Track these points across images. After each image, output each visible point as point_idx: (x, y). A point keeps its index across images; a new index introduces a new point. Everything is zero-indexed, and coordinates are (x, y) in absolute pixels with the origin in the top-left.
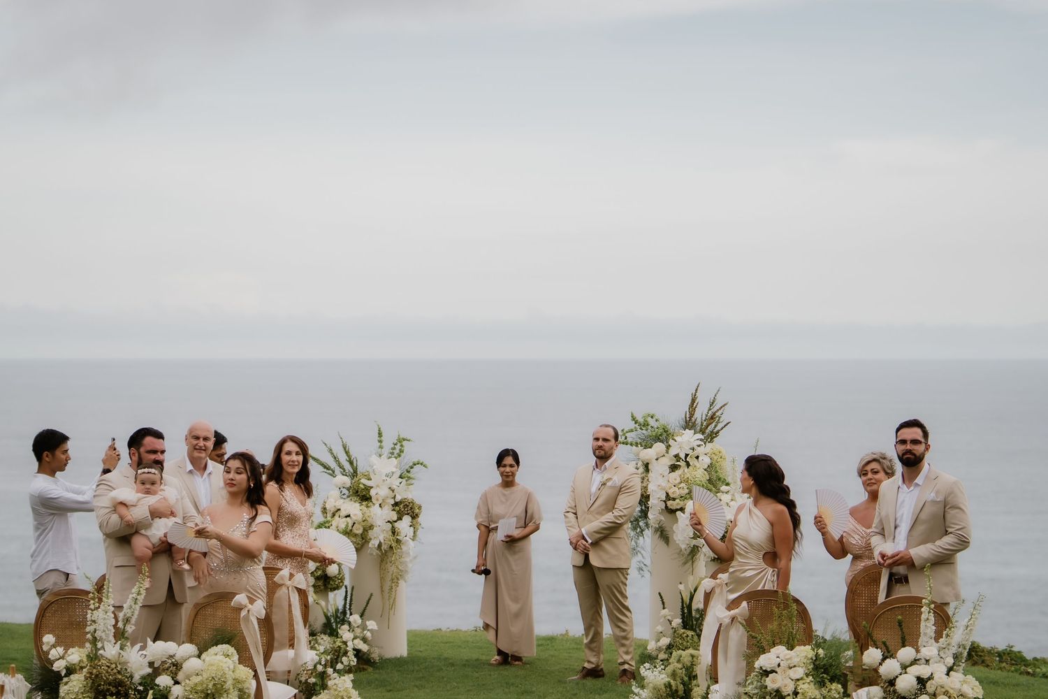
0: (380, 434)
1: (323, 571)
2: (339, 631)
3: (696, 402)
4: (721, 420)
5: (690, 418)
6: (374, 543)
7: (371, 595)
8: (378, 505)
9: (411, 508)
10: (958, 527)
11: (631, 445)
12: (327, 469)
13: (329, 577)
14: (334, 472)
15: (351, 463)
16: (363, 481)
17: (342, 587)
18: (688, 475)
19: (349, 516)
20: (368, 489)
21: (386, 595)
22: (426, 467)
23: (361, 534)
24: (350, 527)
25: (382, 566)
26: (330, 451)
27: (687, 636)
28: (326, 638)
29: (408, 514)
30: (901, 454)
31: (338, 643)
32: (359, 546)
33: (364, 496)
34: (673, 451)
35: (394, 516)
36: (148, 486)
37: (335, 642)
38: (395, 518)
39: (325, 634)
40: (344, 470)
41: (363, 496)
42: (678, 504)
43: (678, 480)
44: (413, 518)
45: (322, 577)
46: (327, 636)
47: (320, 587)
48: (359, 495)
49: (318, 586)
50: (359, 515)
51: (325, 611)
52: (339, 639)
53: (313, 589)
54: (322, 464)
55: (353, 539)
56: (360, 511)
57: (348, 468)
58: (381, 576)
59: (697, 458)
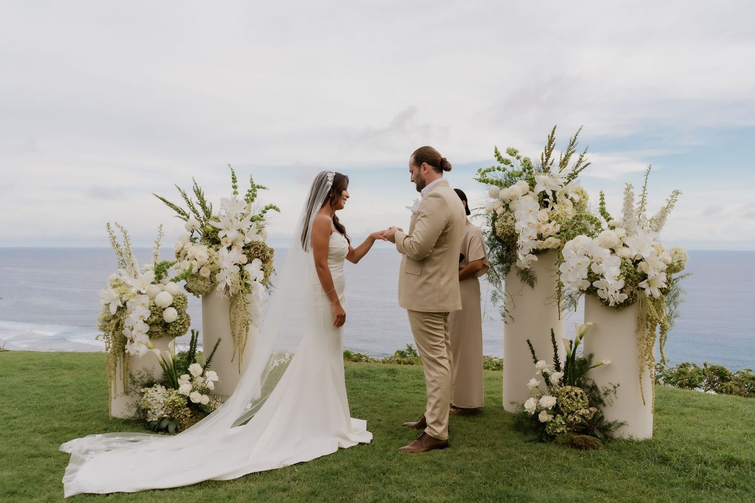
0: (234, 180)
1: (160, 317)
2: (179, 381)
3: (553, 144)
4: (583, 159)
5: (547, 159)
6: (221, 286)
7: (220, 340)
8: (225, 247)
9: (262, 251)
11: (492, 183)
12: (182, 214)
13: (168, 323)
14: (188, 217)
15: (204, 207)
16: (214, 223)
17: (185, 332)
18: (558, 212)
19: (195, 258)
20: (216, 231)
21: (237, 340)
22: (279, 211)
23: (210, 277)
24: (194, 270)
25: (232, 310)
26: (185, 196)
27: (576, 395)
28: (161, 389)
29: (258, 257)
31: (173, 397)
32: (208, 289)
33: (214, 239)
34: (539, 188)
35: (244, 259)
37: (170, 395)
38: (245, 261)
39: (162, 384)
40: (198, 214)
41: (212, 239)
42: (550, 243)
43: (547, 219)
44: (264, 261)
45: (161, 322)
46: (164, 387)
47: (158, 334)
48: (209, 238)
49: (157, 332)
50: (206, 256)
51: (161, 360)
52: (175, 392)
53: (147, 337)
54: (177, 209)
55: (201, 283)
56: (208, 253)
57: (202, 213)
58: (232, 320)
59: (566, 196)
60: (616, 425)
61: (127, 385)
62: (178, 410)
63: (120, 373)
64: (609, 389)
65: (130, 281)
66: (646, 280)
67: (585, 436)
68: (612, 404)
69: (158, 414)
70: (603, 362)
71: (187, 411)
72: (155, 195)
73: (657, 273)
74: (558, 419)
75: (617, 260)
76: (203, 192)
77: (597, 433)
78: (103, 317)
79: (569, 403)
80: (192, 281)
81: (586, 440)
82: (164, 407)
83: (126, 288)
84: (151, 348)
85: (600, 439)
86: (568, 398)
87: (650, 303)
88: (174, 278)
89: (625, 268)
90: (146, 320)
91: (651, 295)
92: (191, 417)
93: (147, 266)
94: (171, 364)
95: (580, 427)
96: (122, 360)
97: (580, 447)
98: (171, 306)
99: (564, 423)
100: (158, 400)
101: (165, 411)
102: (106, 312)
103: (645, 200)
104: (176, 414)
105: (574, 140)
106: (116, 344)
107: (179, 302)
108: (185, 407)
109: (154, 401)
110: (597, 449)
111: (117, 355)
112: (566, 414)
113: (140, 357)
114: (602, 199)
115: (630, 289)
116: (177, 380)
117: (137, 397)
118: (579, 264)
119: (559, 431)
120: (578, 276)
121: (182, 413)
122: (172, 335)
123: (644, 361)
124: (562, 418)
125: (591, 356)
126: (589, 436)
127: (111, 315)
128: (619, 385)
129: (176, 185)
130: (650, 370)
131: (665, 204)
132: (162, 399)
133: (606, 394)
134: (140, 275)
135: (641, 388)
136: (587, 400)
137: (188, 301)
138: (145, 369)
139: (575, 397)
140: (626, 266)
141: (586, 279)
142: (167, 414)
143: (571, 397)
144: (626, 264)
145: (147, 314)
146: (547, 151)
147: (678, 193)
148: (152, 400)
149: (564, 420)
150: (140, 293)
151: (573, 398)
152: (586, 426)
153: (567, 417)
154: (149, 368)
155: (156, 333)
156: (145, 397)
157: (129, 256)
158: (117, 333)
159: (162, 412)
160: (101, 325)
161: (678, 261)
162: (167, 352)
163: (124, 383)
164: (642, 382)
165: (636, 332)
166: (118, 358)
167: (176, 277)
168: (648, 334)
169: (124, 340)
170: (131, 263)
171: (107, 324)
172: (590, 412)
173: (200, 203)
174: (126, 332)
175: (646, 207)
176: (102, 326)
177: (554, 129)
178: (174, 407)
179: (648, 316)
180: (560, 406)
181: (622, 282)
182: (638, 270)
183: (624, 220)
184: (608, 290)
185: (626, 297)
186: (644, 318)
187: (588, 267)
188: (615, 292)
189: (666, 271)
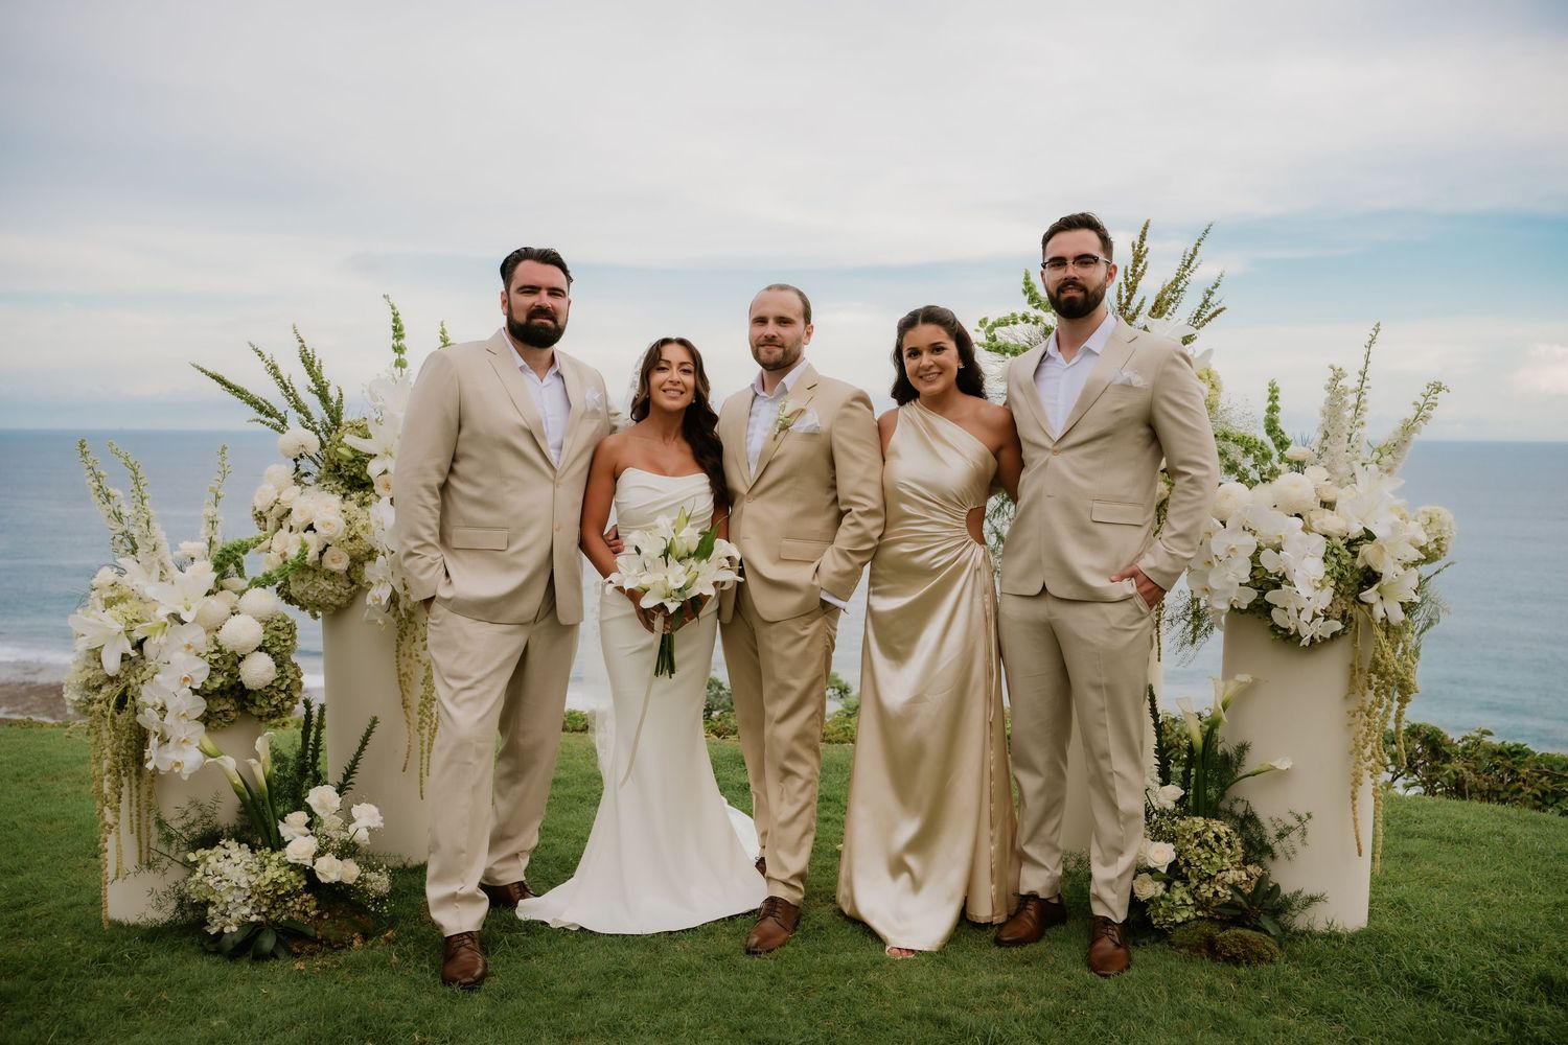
0: (398, 332)
1: (231, 676)
2: (282, 827)
3: (1144, 260)
6: (379, 594)
7: (375, 721)
8: (386, 499)
12: (268, 414)
13: (249, 691)
14: (283, 422)
15: (324, 397)
16: (351, 440)
17: (290, 708)
19: (311, 527)
20: (361, 459)
21: (416, 717)
23: (348, 572)
24: (312, 555)
25: (402, 650)
26: (274, 370)
27: (1218, 838)
28: (239, 853)
31: (272, 872)
32: (343, 600)
33: (355, 477)
37: (263, 867)
39: (240, 841)
40: (308, 416)
41: (352, 478)
45: (233, 688)
46: (245, 846)
47: (226, 716)
48: (341, 476)
49: (223, 711)
50: (339, 523)
51: (238, 781)
52: (275, 857)
53: (202, 727)
54: (253, 402)
55: (325, 585)
56: (343, 515)
57: (318, 412)
58: (402, 672)
60: (1300, 902)
61: (148, 844)
62: (286, 901)
63: (131, 816)
64: (1289, 824)
65: (151, 589)
66: (1376, 586)
67: (1239, 931)
68: (1291, 855)
69: (234, 915)
70: (1273, 764)
71: (308, 901)
72: (198, 367)
73: (1401, 571)
74: (1177, 892)
75: (1318, 545)
76: (320, 362)
77: (1266, 923)
78: (82, 679)
79: (1203, 856)
80: (302, 580)
81: (1245, 941)
82: (249, 897)
83: (141, 607)
84: (211, 752)
85: (1274, 936)
86: (1199, 845)
87: (1381, 634)
88: (259, 575)
89: (1335, 560)
90: (197, 687)
91: (1386, 622)
92: (319, 916)
93: (188, 547)
94: (261, 791)
95: (1227, 912)
96: (134, 782)
97: (1235, 960)
98: (260, 649)
99: (1190, 901)
100: (235, 880)
101: (253, 908)
102: (89, 668)
103: (1365, 401)
104: (279, 911)
105: (1192, 257)
106: (119, 747)
107: (278, 638)
108: (301, 894)
109: (224, 883)
110: (1271, 961)
111: (123, 772)
112: (1195, 882)
113: (185, 778)
114: (1273, 398)
115: (1341, 605)
116: (277, 825)
117: (176, 873)
118: (1233, 550)
119: (1179, 920)
120: (1231, 578)
121: (298, 907)
122: (260, 717)
123: (1363, 761)
124: (1185, 889)
125: (1243, 749)
126: (1250, 931)
127: (101, 672)
128: (1309, 816)
129: (251, 344)
130: (1373, 781)
131: (1411, 413)
132: (244, 879)
133: (1281, 836)
134: (174, 572)
135: (1355, 820)
136: (1239, 849)
137: (297, 632)
138: (195, 803)
139: (1215, 845)
140: (1335, 555)
141: (1247, 585)
142: (258, 914)
143: (1206, 842)
144: (1336, 551)
145: (200, 672)
146: (1131, 279)
147: (1439, 389)
148: (220, 881)
149: (1190, 893)
150: (176, 618)
151: (1210, 847)
152: (1244, 910)
153: (1197, 887)
154: (206, 800)
155: (221, 715)
156: (199, 875)
157: (144, 525)
158: (121, 719)
159: (246, 911)
160: (76, 698)
161: (1436, 540)
162: (253, 761)
163: (139, 839)
164: (1357, 808)
165: (1346, 697)
166: (125, 780)
167: (265, 575)
168: (1373, 702)
169: (141, 737)
170: (152, 543)
171: (92, 695)
172: (1248, 876)
173: (315, 388)
174: (149, 719)
175: (1366, 417)
176: (80, 700)
177: (1145, 228)
178: (276, 897)
179: (1376, 663)
180: (1181, 863)
181: (1329, 592)
182: (1359, 563)
183: (1321, 448)
184: (1299, 612)
185: (1338, 626)
186: (1366, 667)
187: (1255, 558)
188: (1315, 616)
189: (1415, 564)
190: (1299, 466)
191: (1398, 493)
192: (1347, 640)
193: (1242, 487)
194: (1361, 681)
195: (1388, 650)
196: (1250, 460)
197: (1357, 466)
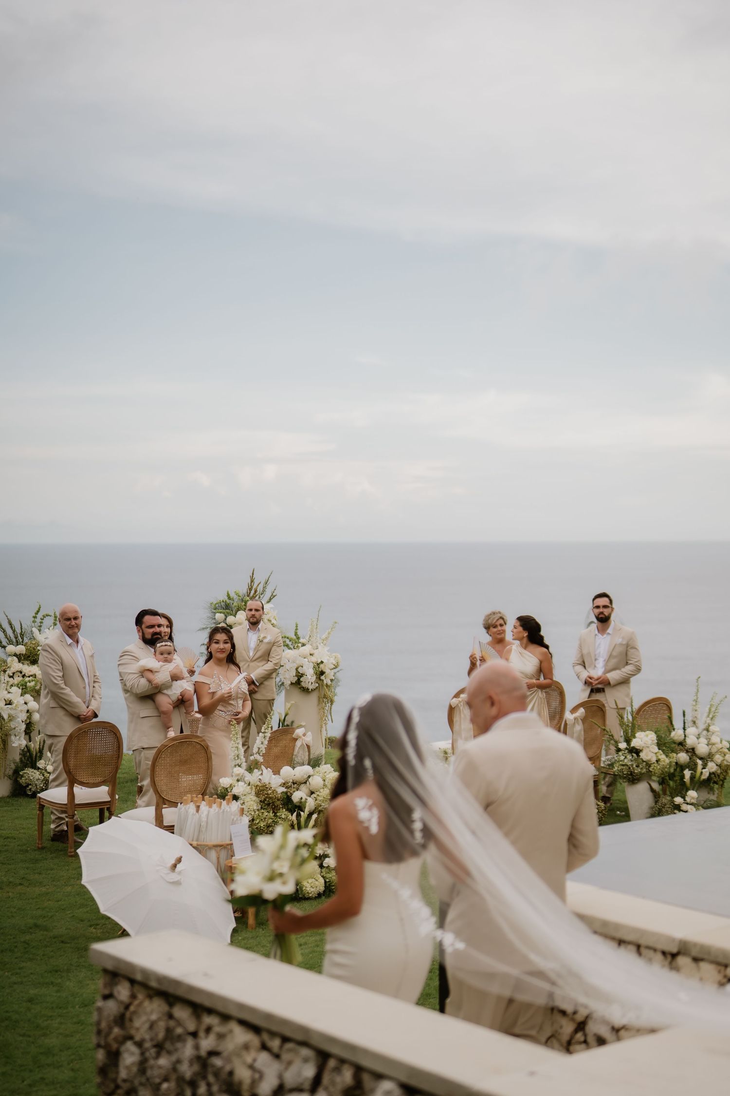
3: (254, 582)
10: (636, 660)
30: (597, 615)
36: (166, 656)
59: (269, 621)
66: (324, 675)
73: (330, 671)
75: (312, 665)
87: (326, 688)
91: (327, 684)
105: (268, 581)
114: (297, 627)
115: (317, 680)
118: (292, 668)
120: (291, 675)
125: (292, 722)
131: (330, 630)
140: (315, 668)
141: (295, 676)
146: (251, 586)
156: (25, 777)
161: (338, 662)
177: (253, 571)
179: (325, 695)
181: (315, 677)
182: (320, 670)
183: (309, 639)
184: (309, 682)
185: (317, 685)
186: (322, 697)
187: (297, 669)
188: (312, 683)
189: (332, 669)
190: (303, 645)
191: (328, 651)
192: (317, 690)
193: (290, 651)
194: (321, 700)
195: (328, 691)
196: (291, 643)
197: (317, 643)
